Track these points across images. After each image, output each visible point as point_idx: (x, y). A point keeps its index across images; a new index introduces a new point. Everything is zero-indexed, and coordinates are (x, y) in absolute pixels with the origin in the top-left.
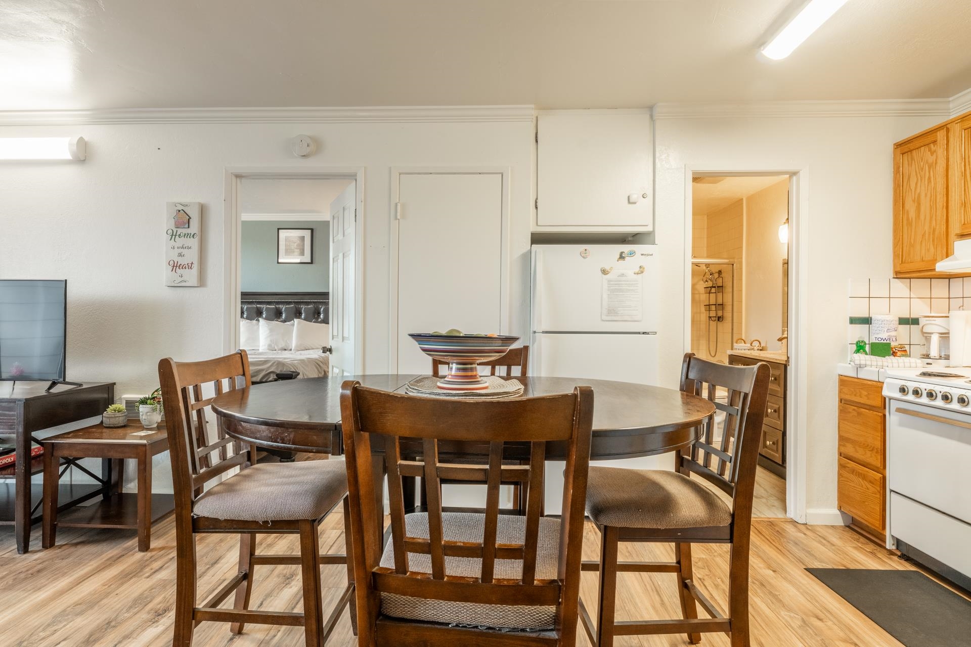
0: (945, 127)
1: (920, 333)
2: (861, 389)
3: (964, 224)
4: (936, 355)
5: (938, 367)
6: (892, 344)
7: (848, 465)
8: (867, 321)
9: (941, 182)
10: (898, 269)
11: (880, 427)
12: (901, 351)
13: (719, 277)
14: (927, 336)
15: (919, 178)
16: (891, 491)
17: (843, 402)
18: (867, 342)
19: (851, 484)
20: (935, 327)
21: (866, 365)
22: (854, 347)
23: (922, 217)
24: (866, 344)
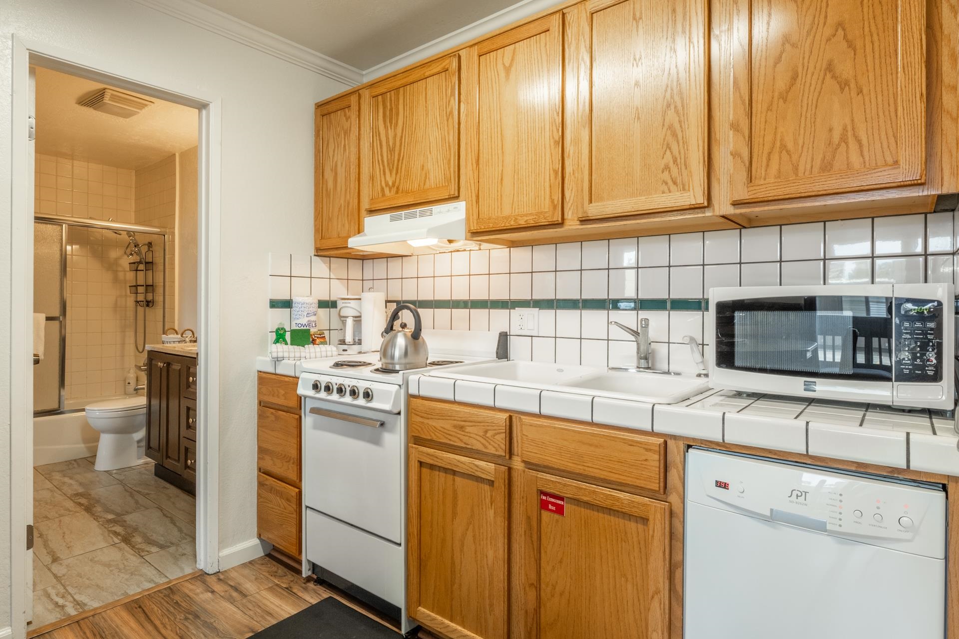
0: (356, 92)
1: (338, 318)
2: (279, 387)
3: (372, 199)
4: (350, 341)
5: (352, 355)
6: (311, 331)
7: (267, 483)
8: (287, 304)
9: (354, 150)
10: (319, 246)
11: (295, 432)
12: (320, 337)
13: (149, 250)
14: (343, 319)
15: (336, 145)
16: (307, 507)
17: (262, 404)
18: (288, 329)
19: (269, 505)
20: (349, 310)
21: (283, 358)
22: (274, 336)
23: (339, 189)
24: (286, 331)
